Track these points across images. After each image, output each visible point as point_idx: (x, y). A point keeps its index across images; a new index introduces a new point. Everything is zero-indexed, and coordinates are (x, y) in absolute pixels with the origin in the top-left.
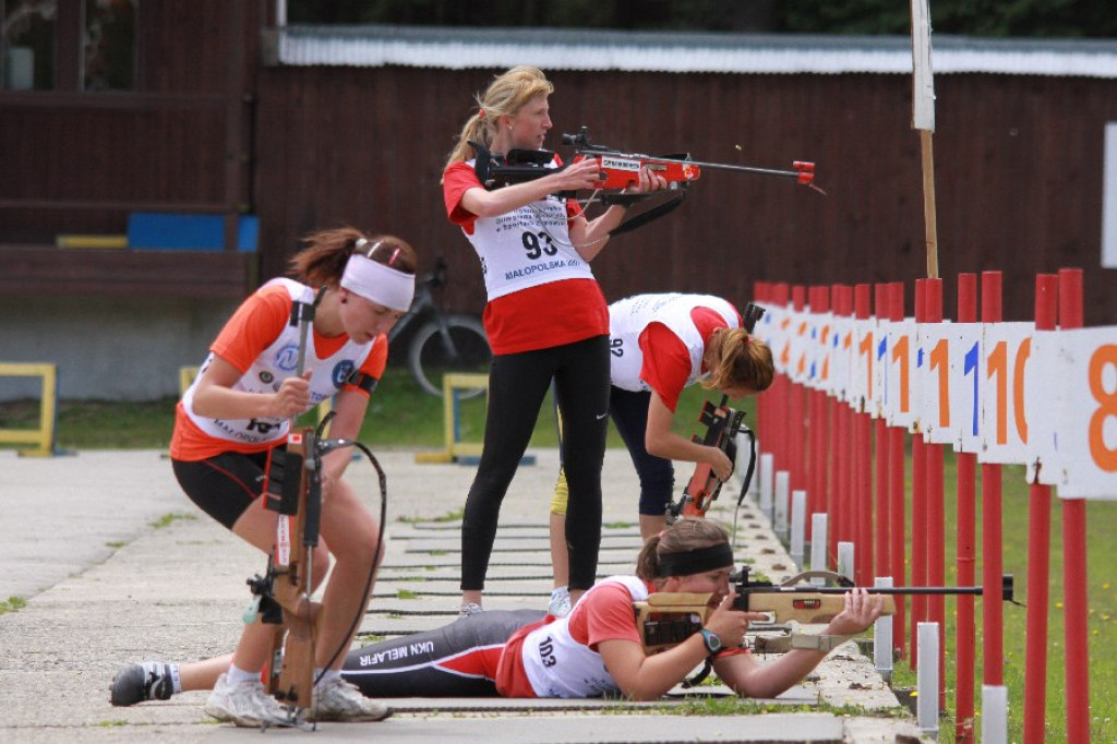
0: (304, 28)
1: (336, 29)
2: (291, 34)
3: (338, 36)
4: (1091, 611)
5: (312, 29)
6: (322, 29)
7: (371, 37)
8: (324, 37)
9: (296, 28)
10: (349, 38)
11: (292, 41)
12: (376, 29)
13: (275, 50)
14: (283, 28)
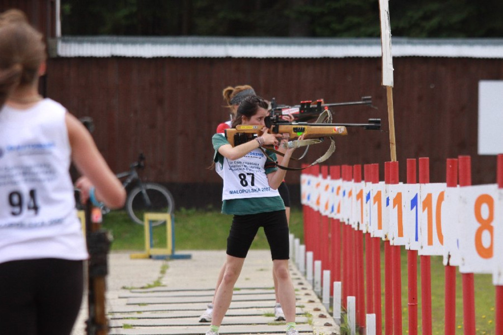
0: (70, 38)
1: (86, 38)
2: (64, 41)
3: (88, 42)
4: (477, 329)
5: (74, 38)
6: (79, 38)
7: (104, 42)
8: (80, 42)
9: (66, 38)
10: (93, 42)
11: (64, 45)
12: (107, 38)
13: (56, 49)
14: (59, 38)
